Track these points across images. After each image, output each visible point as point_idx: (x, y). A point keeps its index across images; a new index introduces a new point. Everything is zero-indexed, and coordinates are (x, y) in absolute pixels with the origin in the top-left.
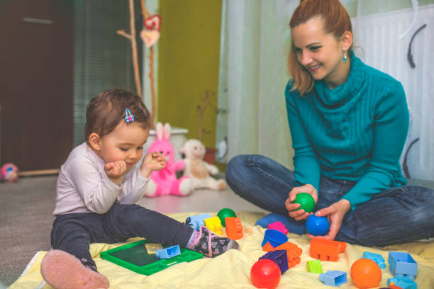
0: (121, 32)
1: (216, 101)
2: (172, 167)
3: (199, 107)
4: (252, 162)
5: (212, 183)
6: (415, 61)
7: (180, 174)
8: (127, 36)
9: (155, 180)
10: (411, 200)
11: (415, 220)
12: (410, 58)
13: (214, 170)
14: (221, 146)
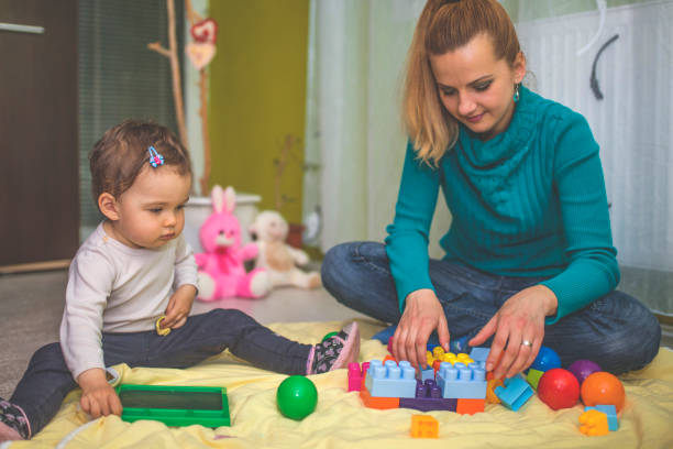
0: (155, 46)
1: (302, 150)
2: (238, 255)
3: (276, 162)
4: (360, 255)
5: (300, 279)
6: (603, 89)
7: (250, 265)
8: (163, 51)
9: (214, 275)
10: (605, 321)
11: (611, 350)
12: (594, 85)
13: (302, 257)
14: (311, 221)
